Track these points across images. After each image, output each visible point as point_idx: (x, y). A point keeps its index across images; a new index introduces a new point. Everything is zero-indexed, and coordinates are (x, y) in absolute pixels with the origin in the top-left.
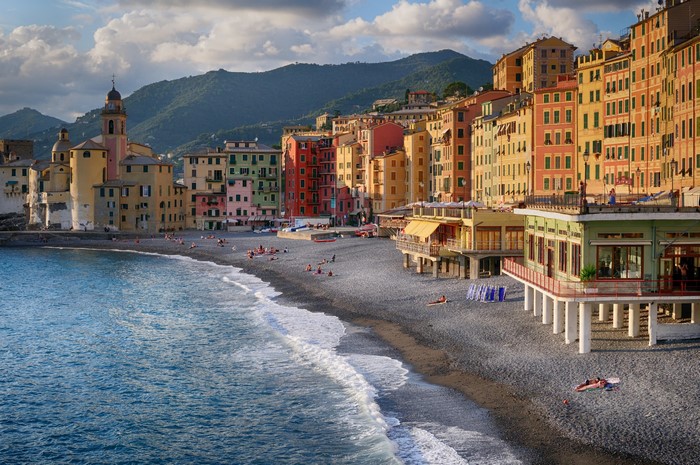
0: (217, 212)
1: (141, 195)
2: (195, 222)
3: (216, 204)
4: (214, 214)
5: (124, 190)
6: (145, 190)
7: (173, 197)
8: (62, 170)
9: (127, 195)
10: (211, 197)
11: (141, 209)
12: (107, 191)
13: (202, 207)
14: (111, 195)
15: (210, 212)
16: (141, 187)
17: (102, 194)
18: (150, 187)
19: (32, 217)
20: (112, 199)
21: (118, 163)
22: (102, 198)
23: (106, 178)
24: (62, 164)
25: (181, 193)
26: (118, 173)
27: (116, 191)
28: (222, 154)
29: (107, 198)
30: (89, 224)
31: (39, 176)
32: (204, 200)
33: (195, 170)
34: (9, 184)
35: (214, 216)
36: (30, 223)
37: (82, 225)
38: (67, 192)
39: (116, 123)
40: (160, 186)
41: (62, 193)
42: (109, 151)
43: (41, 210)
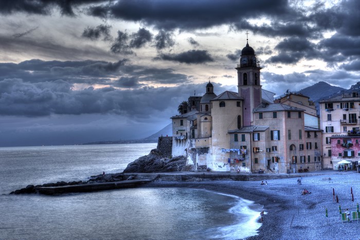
0: (353, 153)
1: (272, 139)
2: (331, 162)
3: (351, 145)
4: (349, 154)
5: (256, 135)
6: (276, 134)
7: (304, 141)
8: (206, 119)
9: (259, 139)
10: (345, 139)
11: (272, 152)
12: (240, 136)
13: (337, 149)
14: (243, 140)
15: (346, 153)
16: (272, 132)
17: (236, 140)
18: (279, 132)
19: (188, 160)
20: (244, 144)
21: (252, 111)
22: (236, 143)
23: (242, 125)
24: (206, 114)
25: (316, 136)
26: (252, 120)
27: (247, 137)
28: (356, 99)
29: (240, 143)
30: (225, 166)
31: (191, 125)
32: (339, 142)
33: (331, 115)
34: (179, 132)
35: (350, 157)
36: (186, 165)
37: (220, 167)
38: (210, 138)
39: (249, 76)
40: (289, 131)
41: (206, 139)
42: (243, 100)
43: (194, 154)
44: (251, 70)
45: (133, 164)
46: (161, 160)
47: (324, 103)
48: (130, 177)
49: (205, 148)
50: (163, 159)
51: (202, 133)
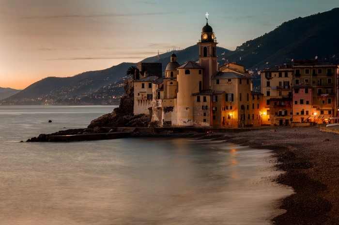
0: (286, 113)
1: (227, 100)
2: (269, 120)
3: (285, 107)
4: (283, 113)
5: (214, 98)
6: (230, 97)
7: (251, 102)
8: (171, 83)
9: (217, 101)
10: (281, 101)
12: (202, 98)
13: (274, 109)
14: (205, 100)
15: (280, 113)
16: (227, 95)
17: (199, 100)
18: (232, 95)
19: (153, 117)
20: (205, 104)
21: (210, 77)
22: (198, 103)
23: (202, 89)
24: (172, 79)
25: (258, 98)
26: (210, 85)
27: (208, 98)
28: (289, 70)
29: (202, 103)
30: (189, 122)
31: (157, 88)
32: (275, 103)
33: (269, 82)
34: (140, 94)
35: (283, 116)
36: (152, 121)
37: (185, 122)
38: (175, 99)
39: (209, 49)
40: (240, 94)
41: (171, 100)
42: (204, 69)
43: (159, 112)
44: (210, 45)
45: (97, 121)
46: (124, 117)
47: (264, 72)
48: (111, 130)
49: (171, 107)
50: (125, 117)
51: (168, 95)
